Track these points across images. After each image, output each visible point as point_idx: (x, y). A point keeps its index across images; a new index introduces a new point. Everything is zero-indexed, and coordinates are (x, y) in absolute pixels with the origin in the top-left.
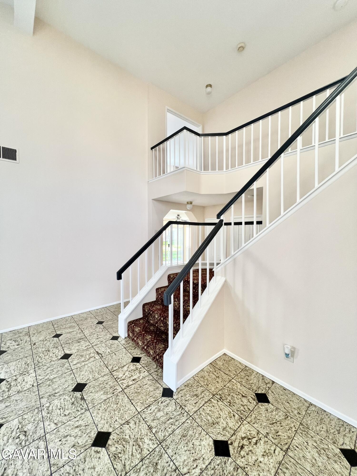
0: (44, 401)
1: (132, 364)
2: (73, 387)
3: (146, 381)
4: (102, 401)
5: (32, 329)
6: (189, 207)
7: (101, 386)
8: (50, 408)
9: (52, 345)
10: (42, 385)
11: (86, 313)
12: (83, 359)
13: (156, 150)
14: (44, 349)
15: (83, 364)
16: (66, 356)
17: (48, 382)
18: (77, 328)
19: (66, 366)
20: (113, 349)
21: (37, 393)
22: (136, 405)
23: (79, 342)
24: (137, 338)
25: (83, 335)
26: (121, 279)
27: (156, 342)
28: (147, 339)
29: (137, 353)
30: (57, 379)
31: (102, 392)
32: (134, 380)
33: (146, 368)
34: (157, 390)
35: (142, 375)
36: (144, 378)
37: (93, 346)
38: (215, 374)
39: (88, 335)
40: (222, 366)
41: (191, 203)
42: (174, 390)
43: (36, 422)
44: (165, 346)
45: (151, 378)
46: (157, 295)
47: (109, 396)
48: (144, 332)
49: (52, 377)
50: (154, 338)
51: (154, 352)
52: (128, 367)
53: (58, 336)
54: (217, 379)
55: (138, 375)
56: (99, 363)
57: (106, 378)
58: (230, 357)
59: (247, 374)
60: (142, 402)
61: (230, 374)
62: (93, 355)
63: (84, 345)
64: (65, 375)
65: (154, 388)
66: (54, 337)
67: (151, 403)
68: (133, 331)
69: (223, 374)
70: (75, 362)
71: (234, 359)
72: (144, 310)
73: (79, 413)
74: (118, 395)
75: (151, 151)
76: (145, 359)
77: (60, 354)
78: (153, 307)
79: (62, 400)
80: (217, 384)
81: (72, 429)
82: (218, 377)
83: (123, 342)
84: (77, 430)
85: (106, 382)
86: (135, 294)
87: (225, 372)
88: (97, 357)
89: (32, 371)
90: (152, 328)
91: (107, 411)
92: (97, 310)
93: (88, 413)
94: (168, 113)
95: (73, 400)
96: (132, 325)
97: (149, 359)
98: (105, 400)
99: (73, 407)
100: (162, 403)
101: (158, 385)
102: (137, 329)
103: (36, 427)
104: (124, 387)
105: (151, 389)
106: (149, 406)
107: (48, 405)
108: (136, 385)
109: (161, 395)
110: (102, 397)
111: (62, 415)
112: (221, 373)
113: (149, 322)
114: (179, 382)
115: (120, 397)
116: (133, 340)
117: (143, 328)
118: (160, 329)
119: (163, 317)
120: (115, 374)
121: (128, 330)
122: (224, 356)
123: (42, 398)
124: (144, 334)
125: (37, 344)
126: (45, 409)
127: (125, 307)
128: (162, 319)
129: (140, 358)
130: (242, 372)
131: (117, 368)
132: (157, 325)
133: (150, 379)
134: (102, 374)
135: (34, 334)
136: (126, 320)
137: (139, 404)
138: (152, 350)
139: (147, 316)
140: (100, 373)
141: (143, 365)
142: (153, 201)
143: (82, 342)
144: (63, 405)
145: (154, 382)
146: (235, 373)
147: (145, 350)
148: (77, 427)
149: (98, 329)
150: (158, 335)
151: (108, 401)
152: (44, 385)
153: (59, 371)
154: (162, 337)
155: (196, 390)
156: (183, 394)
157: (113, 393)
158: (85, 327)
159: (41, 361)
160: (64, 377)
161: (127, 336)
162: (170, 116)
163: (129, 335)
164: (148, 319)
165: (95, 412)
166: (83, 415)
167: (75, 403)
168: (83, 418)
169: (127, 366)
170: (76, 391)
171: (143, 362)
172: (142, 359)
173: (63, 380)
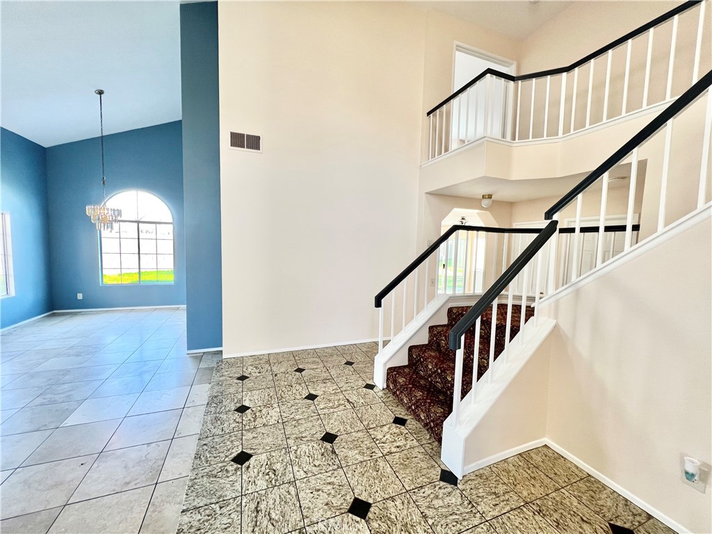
0: (291, 442)
1: (394, 425)
2: (322, 435)
3: (415, 452)
4: (357, 462)
5: (272, 358)
6: (485, 203)
7: (355, 443)
8: (298, 452)
9: (294, 380)
10: (287, 423)
11: (330, 347)
12: (331, 405)
13: (435, 116)
14: (286, 383)
15: (332, 410)
16: (311, 397)
17: (294, 422)
18: (321, 365)
19: (311, 408)
20: (368, 400)
21: (283, 431)
22: (402, 480)
23: (325, 383)
24: (401, 392)
25: (329, 374)
26: (380, 306)
27: (430, 403)
28: (415, 396)
29: (401, 413)
30: (303, 422)
31: (357, 451)
32: (398, 447)
33: (415, 436)
34: (432, 469)
35: (409, 443)
36: (411, 448)
37: (342, 392)
38: (529, 472)
39: (335, 376)
40: (541, 464)
41: (490, 197)
42: (459, 477)
43: (285, 464)
44: (444, 410)
45: (423, 450)
46: (430, 337)
47: (365, 458)
48: (411, 386)
49: (297, 417)
50: (427, 397)
51: (427, 416)
52: (389, 428)
53: (300, 370)
54: (533, 480)
55: (404, 442)
56: (350, 414)
57: (360, 434)
58: (557, 453)
59: (591, 488)
60: (411, 478)
61: (556, 478)
62: (343, 402)
63: (331, 388)
64: (312, 419)
65: (428, 465)
66: (296, 371)
67: (424, 484)
68: (395, 382)
69: (543, 476)
70: (322, 406)
71: (565, 459)
72: (410, 355)
73: (331, 468)
74: (377, 460)
75: (428, 118)
76: (412, 423)
77: (304, 392)
78: (425, 352)
79: (310, 447)
80: (532, 489)
81: (324, 484)
82: (534, 478)
83: (381, 394)
84: (330, 487)
85: (361, 440)
86: (398, 330)
87: (547, 474)
88: (348, 406)
89: (275, 405)
90: (422, 382)
91: (365, 476)
92: (345, 346)
93: (340, 471)
94: (457, 52)
95: (323, 451)
96: (393, 373)
97: (419, 425)
98: (361, 462)
99: (324, 459)
100: (440, 488)
101: (434, 463)
102: (401, 380)
103: (285, 469)
104: (385, 452)
105: (424, 465)
106: (421, 487)
107: (295, 448)
108: (402, 454)
109: (439, 477)
110: (357, 456)
111: (312, 464)
112: (540, 473)
113: (418, 373)
114: (466, 468)
115: (381, 464)
116: (394, 393)
117: (410, 380)
118: (435, 386)
119: (440, 368)
120: (372, 432)
121: (388, 379)
122: (545, 449)
123: (289, 438)
124: (411, 388)
125: (278, 375)
126: (293, 452)
127: (384, 346)
128: (439, 371)
129: (406, 420)
130: (582, 482)
131: (375, 426)
132: (430, 379)
133: (420, 451)
134: (356, 429)
135: (275, 363)
136: (385, 364)
137: (407, 480)
138: (424, 412)
139: (414, 364)
140: (353, 426)
141: (410, 431)
142: (428, 195)
143: (329, 384)
144: (311, 453)
145: (427, 457)
146: (567, 480)
147: (413, 410)
148: (329, 483)
149: (346, 371)
150: (432, 394)
151: (364, 463)
152: (290, 424)
153: (304, 412)
154: (438, 397)
155: (495, 487)
156: (473, 486)
157: (371, 456)
158: (331, 366)
159: (284, 396)
160: (311, 421)
161: (385, 387)
162: (460, 57)
163: (388, 386)
164: (416, 368)
165: (350, 472)
166: (336, 472)
167: (326, 454)
168: (335, 475)
169: (388, 426)
170: (326, 442)
171: (410, 426)
172: (408, 422)
173: (310, 424)
